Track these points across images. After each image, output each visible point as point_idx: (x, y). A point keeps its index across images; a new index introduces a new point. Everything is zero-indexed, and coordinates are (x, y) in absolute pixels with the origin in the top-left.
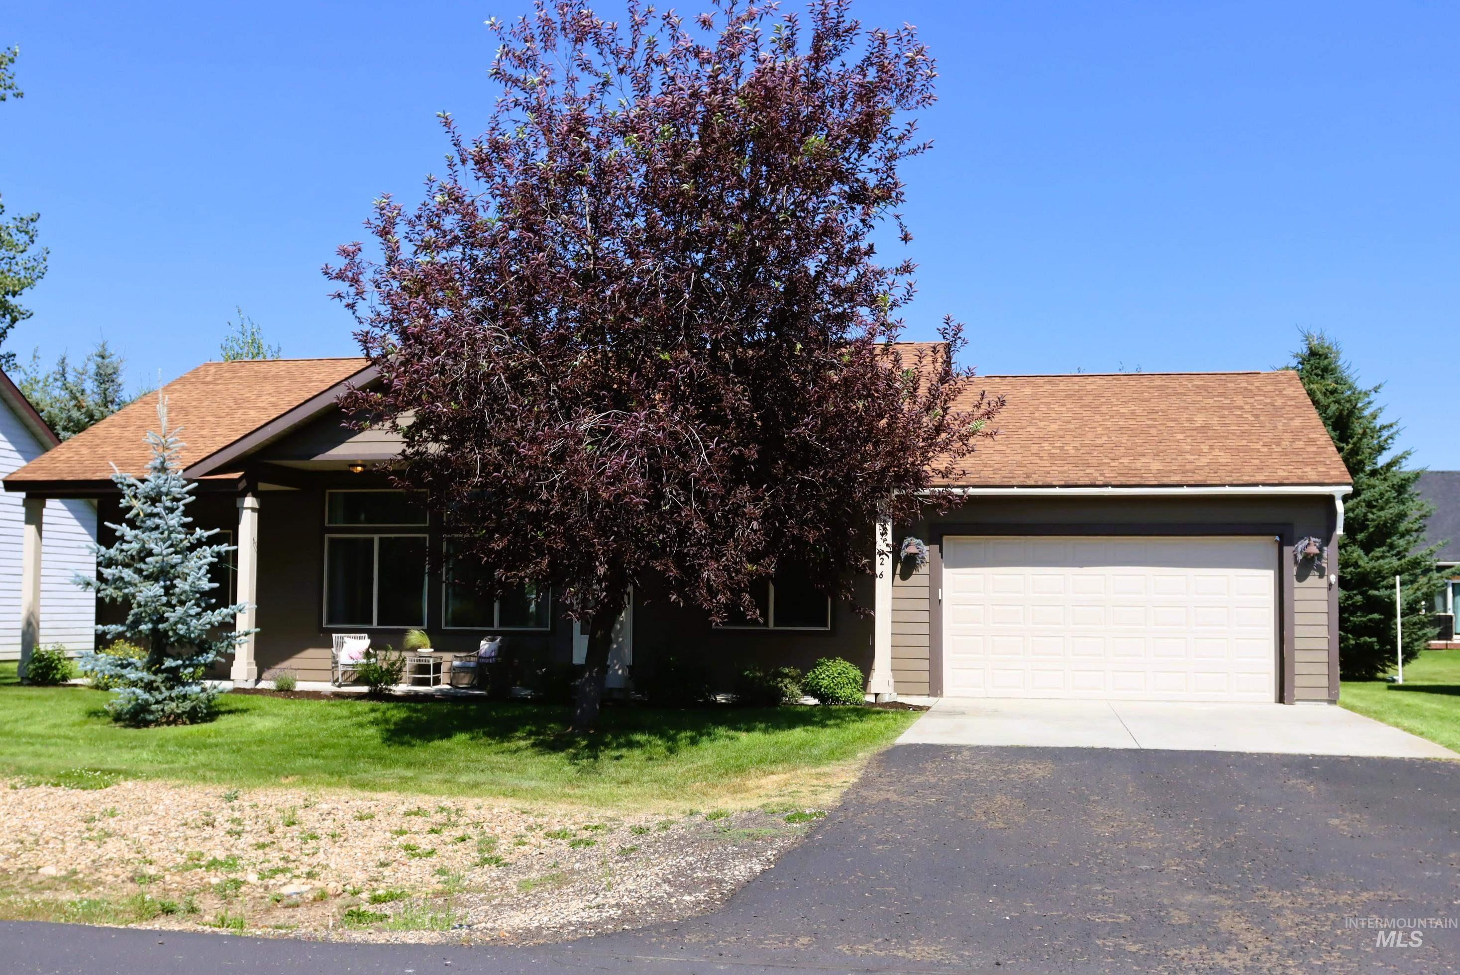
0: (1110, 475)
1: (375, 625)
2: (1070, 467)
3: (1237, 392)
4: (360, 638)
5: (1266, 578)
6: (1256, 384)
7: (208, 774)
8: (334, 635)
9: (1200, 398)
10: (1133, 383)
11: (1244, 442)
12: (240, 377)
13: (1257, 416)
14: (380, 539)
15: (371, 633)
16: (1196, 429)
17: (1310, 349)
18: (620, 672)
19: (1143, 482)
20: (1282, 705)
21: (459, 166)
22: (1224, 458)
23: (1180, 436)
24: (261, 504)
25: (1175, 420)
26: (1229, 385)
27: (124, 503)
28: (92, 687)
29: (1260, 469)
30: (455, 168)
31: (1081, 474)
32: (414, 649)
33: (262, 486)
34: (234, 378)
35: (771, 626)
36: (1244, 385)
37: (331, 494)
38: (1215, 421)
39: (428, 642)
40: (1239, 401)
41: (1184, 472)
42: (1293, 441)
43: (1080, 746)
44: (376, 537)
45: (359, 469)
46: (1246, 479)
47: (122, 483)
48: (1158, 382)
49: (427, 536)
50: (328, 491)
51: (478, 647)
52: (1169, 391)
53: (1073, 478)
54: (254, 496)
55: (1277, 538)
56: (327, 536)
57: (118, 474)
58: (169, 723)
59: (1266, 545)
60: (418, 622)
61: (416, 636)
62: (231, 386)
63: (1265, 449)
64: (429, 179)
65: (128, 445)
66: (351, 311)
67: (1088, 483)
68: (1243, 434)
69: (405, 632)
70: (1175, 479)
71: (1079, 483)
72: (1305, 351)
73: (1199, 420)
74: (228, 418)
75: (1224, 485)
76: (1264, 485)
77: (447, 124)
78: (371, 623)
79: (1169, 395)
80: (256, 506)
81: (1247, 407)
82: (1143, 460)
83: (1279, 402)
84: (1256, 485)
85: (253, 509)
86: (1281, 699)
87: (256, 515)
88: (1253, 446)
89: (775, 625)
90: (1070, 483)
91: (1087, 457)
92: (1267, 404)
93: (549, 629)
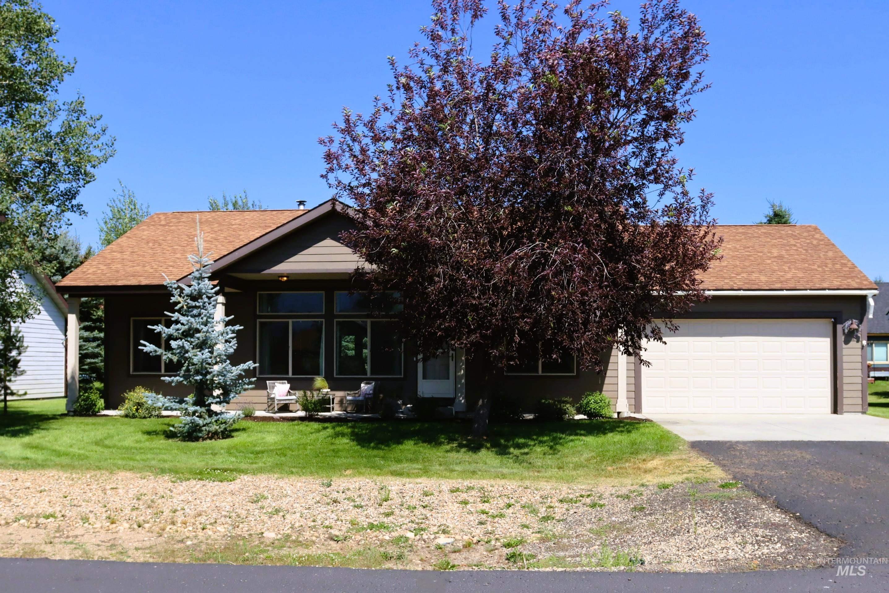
0: (739, 284)
1: (290, 375)
2: (714, 279)
3: (788, 236)
4: (283, 383)
5: (825, 343)
6: (797, 232)
7: (294, 470)
8: (267, 382)
9: (769, 240)
10: (727, 230)
11: (806, 265)
12: (184, 222)
13: (806, 250)
14: (293, 322)
15: (289, 380)
16: (775, 257)
17: (775, 212)
18: (463, 401)
19: (760, 288)
20: (835, 415)
21: (395, 91)
22: (800, 275)
23: (769, 262)
24: (227, 300)
25: (761, 252)
26: (782, 232)
27: (173, 299)
28: (123, 417)
29: (823, 280)
30: (393, 93)
31: (723, 283)
32: (319, 390)
33: (227, 290)
34: (179, 222)
35: (540, 373)
36: (790, 232)
37: (260, 294)
38: (783, 253)
39: (327, 385)
40: (792, 242)
41: (781, 282)
42: (834, 264)
43: (795, 439)
44: (290, 321)
45: (285, 278)
46: (818, 286)
47: (171, 287)
48: (741, 230)
49: (324, 320)
50: (258, 293)
51: (359, 387)
52: (750, 235)
53: (720, 284)
54: (223, 295)
55: (833, 320)
56: (258, 320)
57: (168, 281)
58: (211, 438)
59: (825, 324)
60: (318, 374)
61: (320, 381)
62: (180, 227)
63: (820, 269)
64: (376, 99)
65: (131, 264)
66: (325, 180)
67: (729, 288)
68: (804, 260)
69: (312, 380)
70: (778, 286)
71: (724, 288)
72: (771, 213)
73: (775, 252)
74: (189, 247)
75: (806, 290)
76: (829, 289)
77: (392, 64)
78: (288, 373)
79: (750, 238)
80: (224, 302)
81: (798, 245)
82: (754, 275)
83: (815, 242)
84: (824, 289)
85: (223, 304)
86: (835, 410)
87: (224, 307)
88: (813, 267)
89: (542, 372)
90: (719, 288)
91: (721, 273)
92: (808, 243)
93: (402, 376)
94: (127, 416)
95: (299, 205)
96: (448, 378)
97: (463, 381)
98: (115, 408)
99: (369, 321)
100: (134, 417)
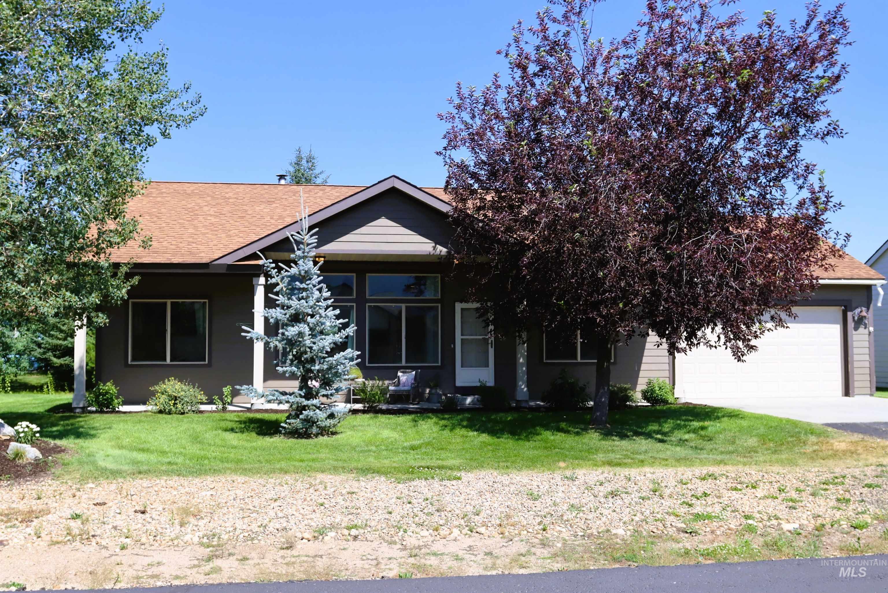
18: (525, 389)
20: (848, 398)
35: (579, 359)
39: (361, 374)
49: (354, 305)
55: (843, 308)
75: (825, 279)
76: (844, 279)
84: (840, 279)
86: (847, 393)
89: (581, 359)
93: (440, 364)
94: (161, 412)
95: (279, 180)
96: (487, 366)
97: (524, 369)
98: (144, 403)
99: (403, 306)
100: (170, 413)
